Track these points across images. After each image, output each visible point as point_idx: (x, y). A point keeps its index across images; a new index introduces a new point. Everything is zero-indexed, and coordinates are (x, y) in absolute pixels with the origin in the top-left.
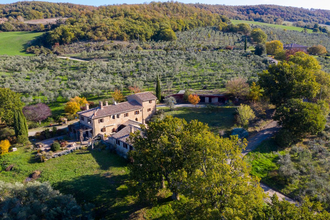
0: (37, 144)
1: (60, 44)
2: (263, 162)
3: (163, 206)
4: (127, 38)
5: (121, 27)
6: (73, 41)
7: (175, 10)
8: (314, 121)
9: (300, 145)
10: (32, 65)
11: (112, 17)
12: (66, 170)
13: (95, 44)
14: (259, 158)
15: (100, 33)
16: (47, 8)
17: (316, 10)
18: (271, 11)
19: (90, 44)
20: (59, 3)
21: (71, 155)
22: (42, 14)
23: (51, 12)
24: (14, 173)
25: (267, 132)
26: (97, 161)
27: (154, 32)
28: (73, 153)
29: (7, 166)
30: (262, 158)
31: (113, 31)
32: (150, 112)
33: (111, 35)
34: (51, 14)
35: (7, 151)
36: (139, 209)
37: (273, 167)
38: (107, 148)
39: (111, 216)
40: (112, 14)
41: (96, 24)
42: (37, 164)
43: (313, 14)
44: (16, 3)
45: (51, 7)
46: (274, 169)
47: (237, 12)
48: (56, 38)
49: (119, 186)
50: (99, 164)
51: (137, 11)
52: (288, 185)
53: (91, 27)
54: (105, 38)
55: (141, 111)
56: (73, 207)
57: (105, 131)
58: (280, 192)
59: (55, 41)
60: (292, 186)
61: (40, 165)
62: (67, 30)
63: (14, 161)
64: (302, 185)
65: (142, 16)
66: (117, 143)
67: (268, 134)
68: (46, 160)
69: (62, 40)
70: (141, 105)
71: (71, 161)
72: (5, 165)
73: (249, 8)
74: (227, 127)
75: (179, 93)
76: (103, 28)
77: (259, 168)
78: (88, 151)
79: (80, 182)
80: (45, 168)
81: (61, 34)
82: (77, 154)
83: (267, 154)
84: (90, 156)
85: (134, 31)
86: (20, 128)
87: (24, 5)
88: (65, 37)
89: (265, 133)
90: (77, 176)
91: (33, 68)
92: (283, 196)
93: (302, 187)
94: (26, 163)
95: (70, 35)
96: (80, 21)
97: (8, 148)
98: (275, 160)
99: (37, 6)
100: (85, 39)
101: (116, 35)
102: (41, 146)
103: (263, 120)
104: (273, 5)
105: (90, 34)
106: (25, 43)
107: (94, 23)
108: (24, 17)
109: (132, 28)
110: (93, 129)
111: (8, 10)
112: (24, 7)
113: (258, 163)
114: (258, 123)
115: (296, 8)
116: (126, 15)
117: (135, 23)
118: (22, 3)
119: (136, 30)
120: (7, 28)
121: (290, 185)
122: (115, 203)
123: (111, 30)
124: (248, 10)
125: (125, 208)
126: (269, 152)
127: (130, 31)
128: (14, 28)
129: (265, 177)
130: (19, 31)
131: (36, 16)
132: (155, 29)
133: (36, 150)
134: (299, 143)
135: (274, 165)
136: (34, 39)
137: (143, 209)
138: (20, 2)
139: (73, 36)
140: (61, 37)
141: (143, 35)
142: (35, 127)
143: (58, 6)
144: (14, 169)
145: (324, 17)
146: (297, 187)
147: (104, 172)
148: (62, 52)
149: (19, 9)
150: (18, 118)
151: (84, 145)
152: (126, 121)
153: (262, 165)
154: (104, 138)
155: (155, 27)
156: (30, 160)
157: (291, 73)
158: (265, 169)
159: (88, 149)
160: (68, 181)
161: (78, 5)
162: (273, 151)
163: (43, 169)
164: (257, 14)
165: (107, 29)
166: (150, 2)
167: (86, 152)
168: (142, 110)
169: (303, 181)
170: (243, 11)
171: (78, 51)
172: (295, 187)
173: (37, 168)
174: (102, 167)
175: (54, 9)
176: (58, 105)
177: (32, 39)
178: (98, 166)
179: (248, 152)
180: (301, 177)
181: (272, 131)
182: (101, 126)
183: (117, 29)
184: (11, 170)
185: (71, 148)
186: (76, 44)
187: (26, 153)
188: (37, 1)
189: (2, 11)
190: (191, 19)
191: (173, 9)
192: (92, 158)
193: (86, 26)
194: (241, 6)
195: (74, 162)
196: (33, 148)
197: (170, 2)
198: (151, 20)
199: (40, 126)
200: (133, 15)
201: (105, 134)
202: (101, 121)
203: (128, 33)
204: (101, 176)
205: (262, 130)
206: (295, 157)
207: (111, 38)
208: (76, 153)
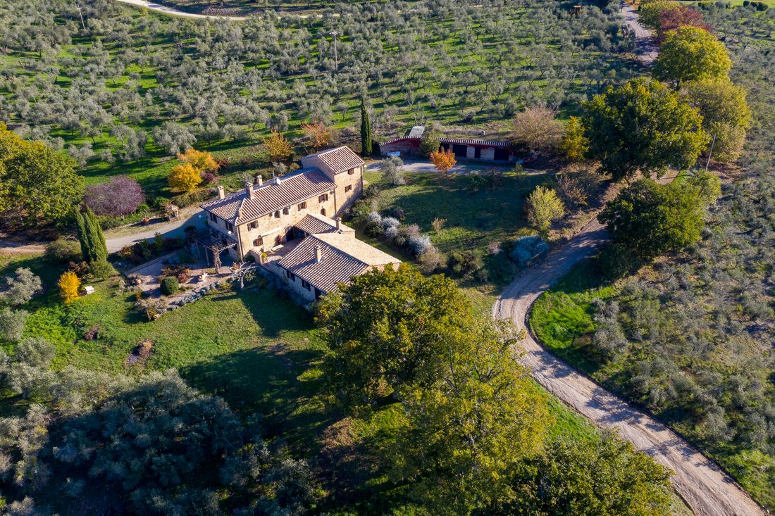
0: (130, 276)
2: (567, 314)
3: (382, 413)
8: (677, 231)
9: (647, 271)
10: (63, 34)
12: (198, 338)
14: (562, 306)
21: (201, 304)
24: (102, 346)
25: (586, 242)
26: (255, 318)
28: (206, 298)
29: (86, 330)
30: (568, 304)
32: (351, 193)
35: (76, 294)
36: (340, 419)
37: (586, 326)
38: (270, 286)
39: (293, 432)
42: (141, 324)
46: (586, 330)
49: (300, 374)
50: (260, 324)
52: (606, 363)
55: (331, 193)
56: (230, 422)
57: (262, 243)
58: (590, 378)
60: (613, 366)
61: (150, 328)
63: (97, 318)
64: (632, 362)
66: (288, 277)
67: (588, 247)
68: (158, 316)
70: (331, 181)
71: (205, 317)
72: (80, 327)
74: (507, 231)
75: (411, 135)
77: (558, 328)
78: (234, 293)
79: (230, 365)
80: (159, 334)
82: (214, 300)
83: (578, 296)
84: (237, 303)
86: (91, 245)
89: (581, 246)
90: (222, 352)
91: (68, 39)
92: (594, 386)
93: (631, 366)
94: (120, 323)
97: (76, 288)
98: (591, 309)
102: (139, 281)
103: (582, 210)
110: (238, 243)
113: (557, 315)
114: (572, 218)
121: (609, 362)
122: (297, 406)
125: (314, 416)
126: (582, 289)
129: (568, 348)
133: (132, 290)
134: (644, 267)
135: (587, 320)
137: (347, 419)
142: (115, 227)
144: (102, 338)
146: (621, 368)
147: (271, 343)
150: (85, 227)
151: (222, 276)
152: (302, 217)
153: (565, 322)
154: (261, 259)
156: (127, 316)
157: (649, 114)
158: (570, 330)
159: (233, 289)
160: (207, 363)
162: (590, 287)
163: (156, 337)
167: (229, 294)
168: (334, 192)
169: (636, 354)
172: (618, 368)
173: (145, 335)
174: (266, 331)
176: (149, 162)
178: (258, 328)
179: (542, 290)
180: (633, 347)
181: (596, 238)
182: (254, 234)
184: (95, 337)
185: (200, 286)
187: (115, 298)
192: (245, 311)
195: (212, 319)
196: (126, 286)
199: (122, 223)
201: (262, 250)
202: (253, 225)
204: (267, 350)
205: (577, 234)
206: (631, 301)
208: (212, 297)
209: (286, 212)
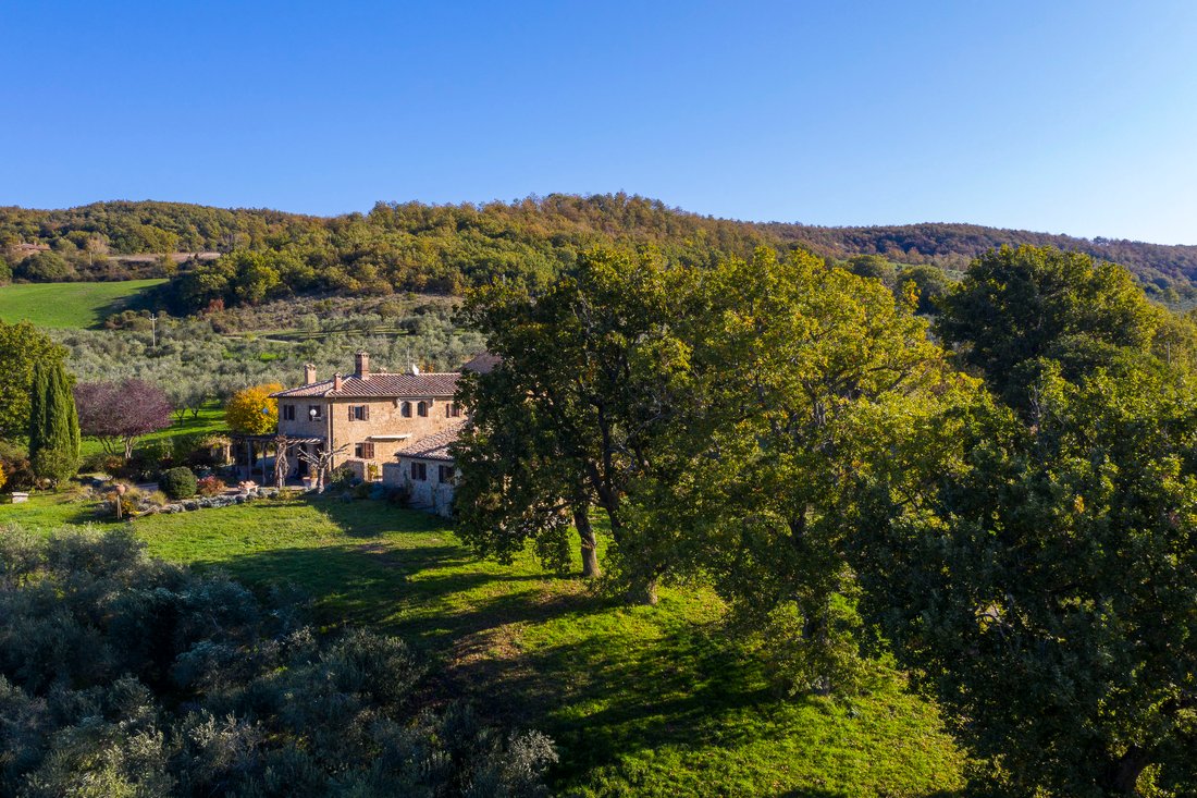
1: (227, 306)
3: (593, 618)
4: (463, 285)
5: (443, 254)
6: (273, 295)
7: (633, 220)
10: (120, 349)
11: (414, 232)
12: (210, 538)
13: (351, 302)
15: (372, 270)
16: (193, 222)
17: (1114, 243)
18: (959, 244)
19: (334, 303)
20: (235, 209)
21: (233, 510)
22: (174, 238)
23: (204, 232)
26: (336, 520)
27: (558, 273)
28: (246, 504)
31: (416, 264)
33: (409, 278)
34: (203, 240)
36: (496, 625)
40: (415, 225)
41: (356, 246)
43: (1105, 253)
44: (90, 206)
45: (207, 219)
47: (843, 246)
48: (215, 286)
49: (415, 572)
50: (340, 525)
51: (501, 216)
53: (340, 255)
54: (387, 285)
57: (371, 455)
59: (212, 294)
62: (256, 262)
65: (517, 228)
66: (414, 478)
68: (138, 513)
69: (234, 291)
71: (235, 520)
73: (883, 234)
76: (383, 256)
78: (303, 501)
79: (265, 564)
81: (232, 273)
82: (259, 507)
84: (307, 511)
85: (491, 265)
86: (49, 430)
87: (116, 211)
88: (247, 284)
90: (252, 550)
94: (58, 523)
95: (267, 277)
96: (302, 242)
99: (158, 216)
100: (319, 288)
101: (424, 277)
102: (122, 489)
104: (966, 225)
105: (335, 273)
106: (102, 305)
107: (350, 245)
108: (111, 245)
109: (482, 256)
110: (326, 439)
111: (58, 225)
112: (113, 217)
115: (1043, 234)
116: (461, 225)
117: (493, 246)
118: (109, 207)
119: (498, 263)
120: (48, 272)
122: (399, 610)
123: (409, 261)
124: (879, 240)
125: (437, 621)
127: (474, 264)
128: (72, 271)
130: (89, 280)
131: (152, 242)
132: (562, 265)
136: (138, 292)
137: (512, 625)
138: (101, 204)
139: (274, 281)
140: (233, 283)
141: (520, 279)
143: (232, 216)
145: (1144, 265)
147: (361, 542)
148: (233, 324)
149: (94, 223)
150: (48, 392)
152: (451, 429)
154: (366, 474)
155: (562, 257)
156: (75, 518)
159: (301, 498)
160: (216, 562)
161: (300, 216)
164: (913, 251)
165: (395, 260)
166: (546, 195)
167: (293, 502)
170: (865, 245)
171: (290, 323)
174: (353, 531)
175: (217, 224)
177: (129, 294)
178: (337, 529)
182: (359, 432)
183: (431, 259)
186: (282, 303)
187: (63, 505)
188: (161, 203)
189: (37, 228)
190: (686, 245)
191: (625, 217)
192: (318, 515)
193: (324, 253)
194: (857, 229)
195: (246, 522)
196: (92, 496)
197: (614, 195)
198: (549, 239)
200: (487, 224)
201: (371, 466)
202: (360, 414)
203: (468, 271)
204: (349, 549)
207: (409, 287)
208: (256, 504)
209: (422, 412)
